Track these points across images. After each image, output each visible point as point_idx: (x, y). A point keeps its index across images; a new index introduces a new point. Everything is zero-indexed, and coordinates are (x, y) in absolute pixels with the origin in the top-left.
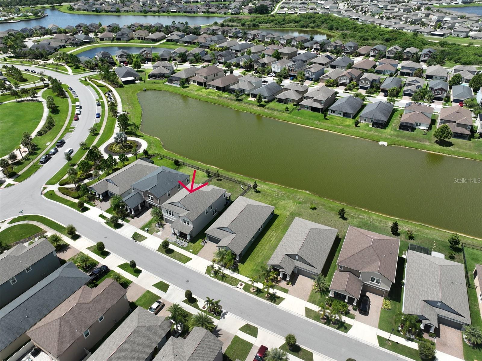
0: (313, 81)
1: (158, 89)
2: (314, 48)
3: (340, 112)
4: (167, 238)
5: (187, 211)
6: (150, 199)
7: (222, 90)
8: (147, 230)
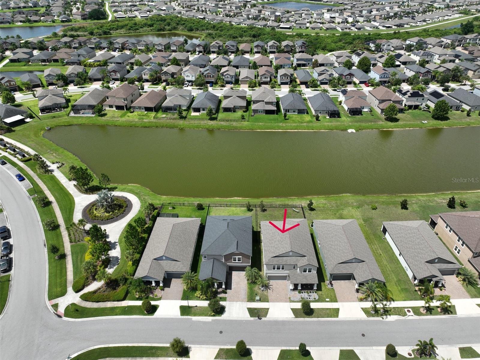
0: (234, 84)
2: (197, 50)
3: (294, 110)
4: (290, 298)
5: (303, 258)
6: (236, 261)
7: (154, 111)
8: (259, 299)
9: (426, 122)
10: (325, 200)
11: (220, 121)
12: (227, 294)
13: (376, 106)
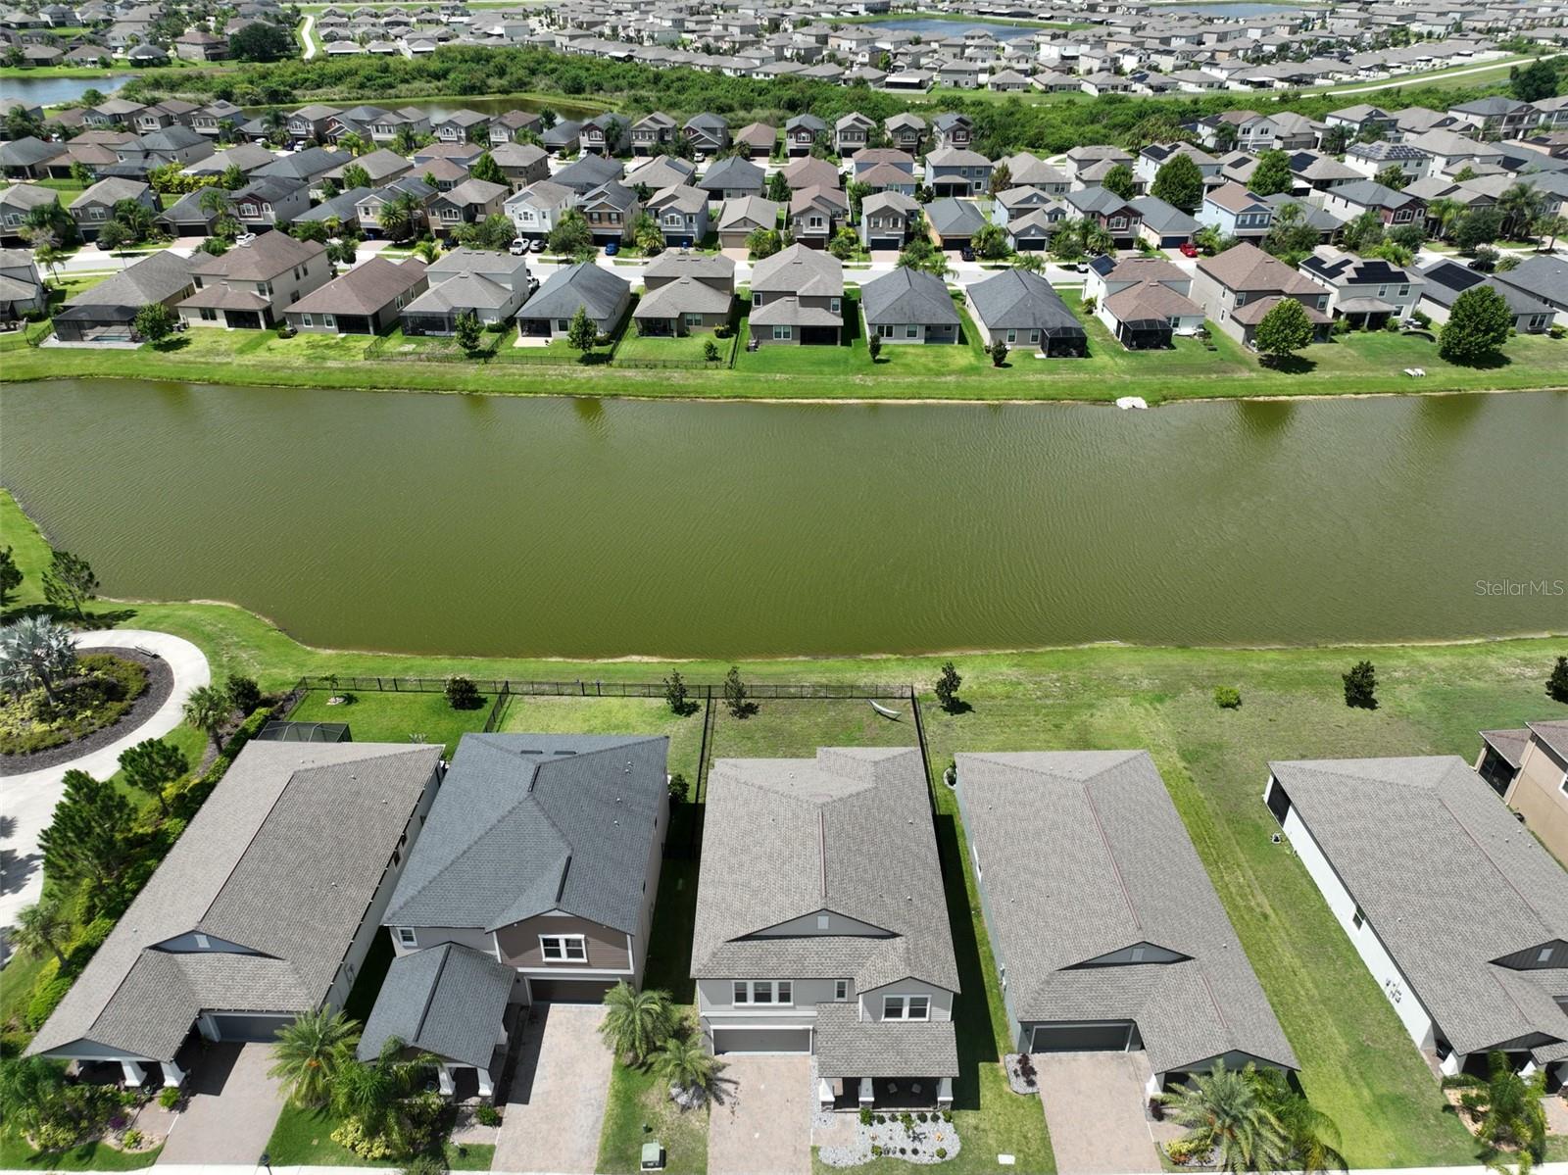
0: (696, 245)
1: (18, 377)
2: (583, 145)
3: (912, 329)
4: (815, 1150)
5: (885, 942)
6: (558, 954)
7: (371, 329)
8: (657, 1158)
9: (1420, 371)
10: (1016, 665)
11: (621, 366)
12: (499, 1130)
13: (1227, 316)
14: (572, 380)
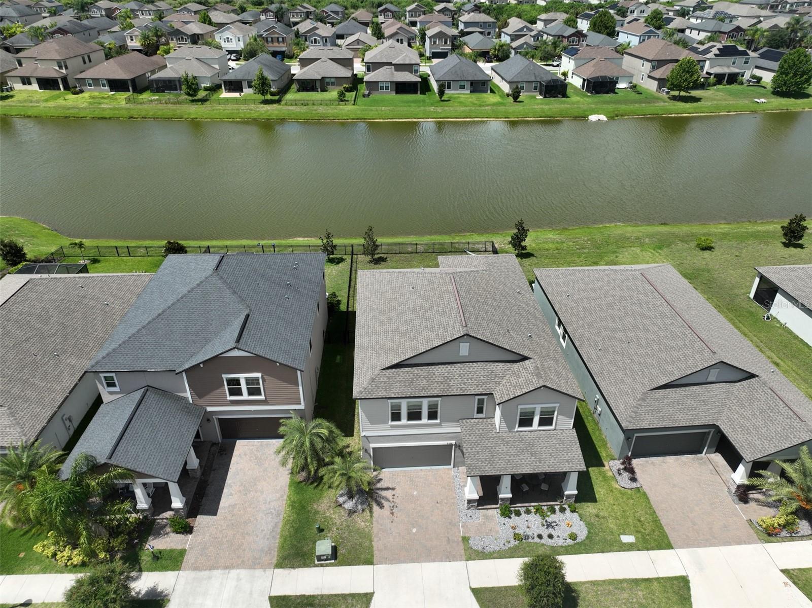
3: (462, 84)
4: (465, 539)
6: (239, 393)
8: (329, 552)
9: (763, 100)
11: (286, 104)
12: (190, 536)
14: (256, 111)
